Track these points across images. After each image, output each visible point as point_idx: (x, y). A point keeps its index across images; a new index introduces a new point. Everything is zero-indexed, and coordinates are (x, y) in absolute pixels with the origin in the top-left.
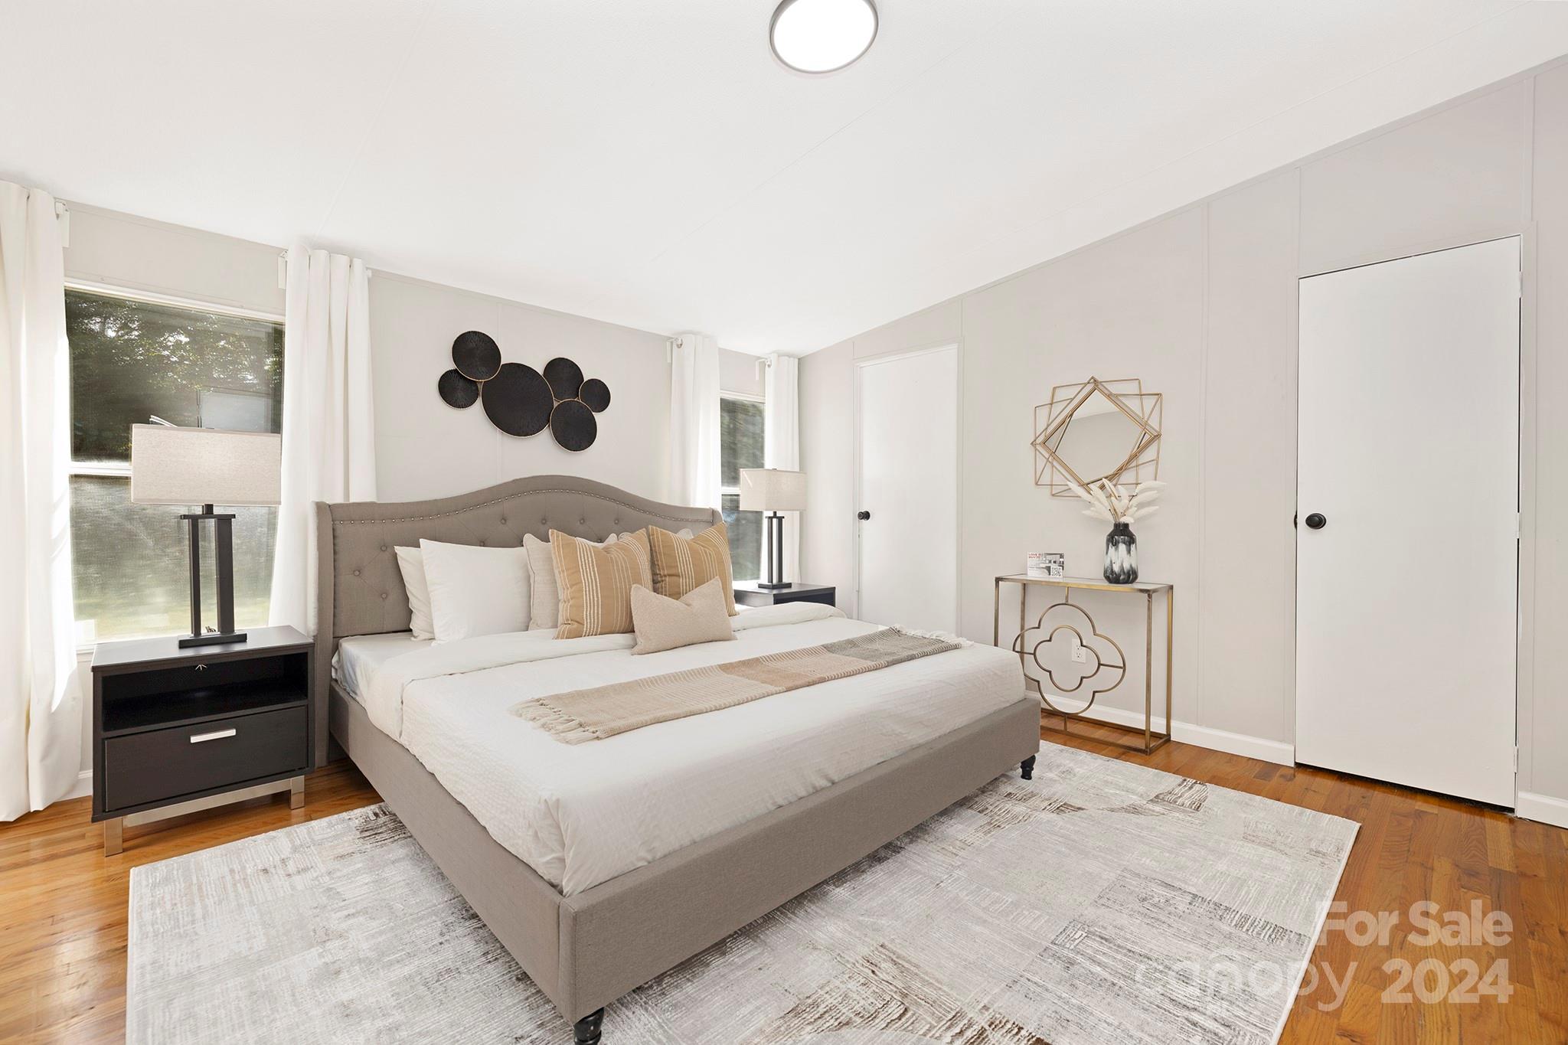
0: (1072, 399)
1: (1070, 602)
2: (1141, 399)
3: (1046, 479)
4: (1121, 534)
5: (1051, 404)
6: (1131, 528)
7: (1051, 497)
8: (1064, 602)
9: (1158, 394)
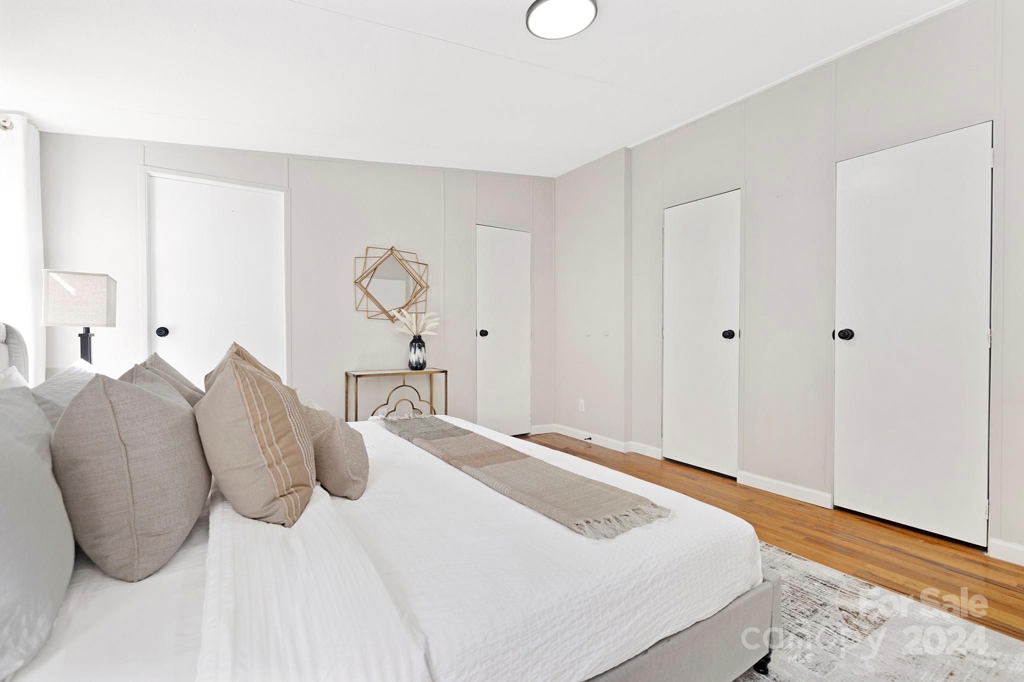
0: (381, 257)
1: (406, 384)
2: (418, 266)
3: (363, 306)
4: (418, 342)
5: (366, 258)
6: (422, 338)
7: (367, 319)
8: (402, 385)
9: (426, 265)
